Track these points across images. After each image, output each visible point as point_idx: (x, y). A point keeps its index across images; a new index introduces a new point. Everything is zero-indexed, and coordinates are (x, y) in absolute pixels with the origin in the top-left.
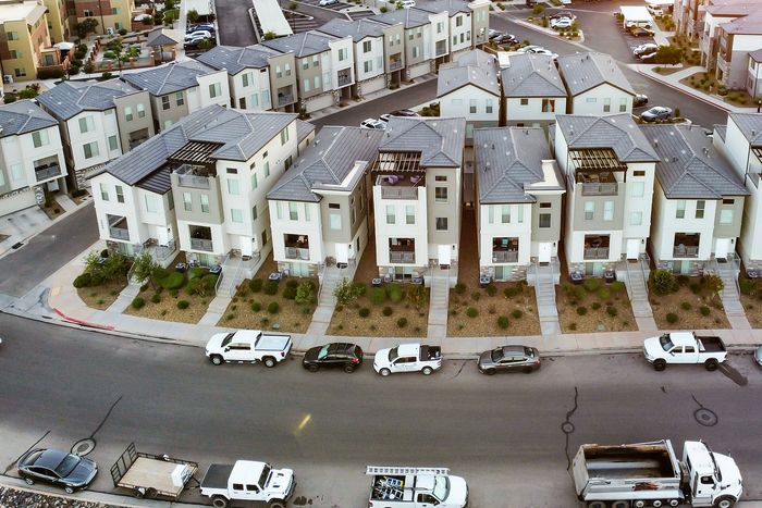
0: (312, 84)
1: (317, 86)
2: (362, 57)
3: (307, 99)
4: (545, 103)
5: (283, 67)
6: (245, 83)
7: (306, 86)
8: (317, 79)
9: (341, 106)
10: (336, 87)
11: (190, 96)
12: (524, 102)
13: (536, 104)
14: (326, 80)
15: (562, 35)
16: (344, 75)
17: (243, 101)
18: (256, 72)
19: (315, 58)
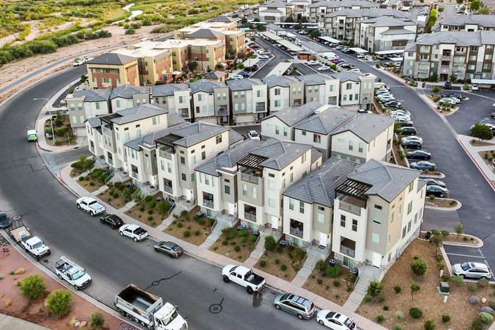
0: (240, 107)
1: (243, 108)
2: (273, 98)
3: (237, 115)
4: (315, 136)
5: (222, 95)
6: (200, 99)
7: (236, 107)
8: (243, 105)
9: (257, 123)
10: (254, 112)
11: (169, 100)
12: (304, 133)
13: (310, 136)
14: (249, 106)
15: (439, 108)
16: (260, 105)
17: (198, 108)
18: (207, 95)
19: (243, 93)
